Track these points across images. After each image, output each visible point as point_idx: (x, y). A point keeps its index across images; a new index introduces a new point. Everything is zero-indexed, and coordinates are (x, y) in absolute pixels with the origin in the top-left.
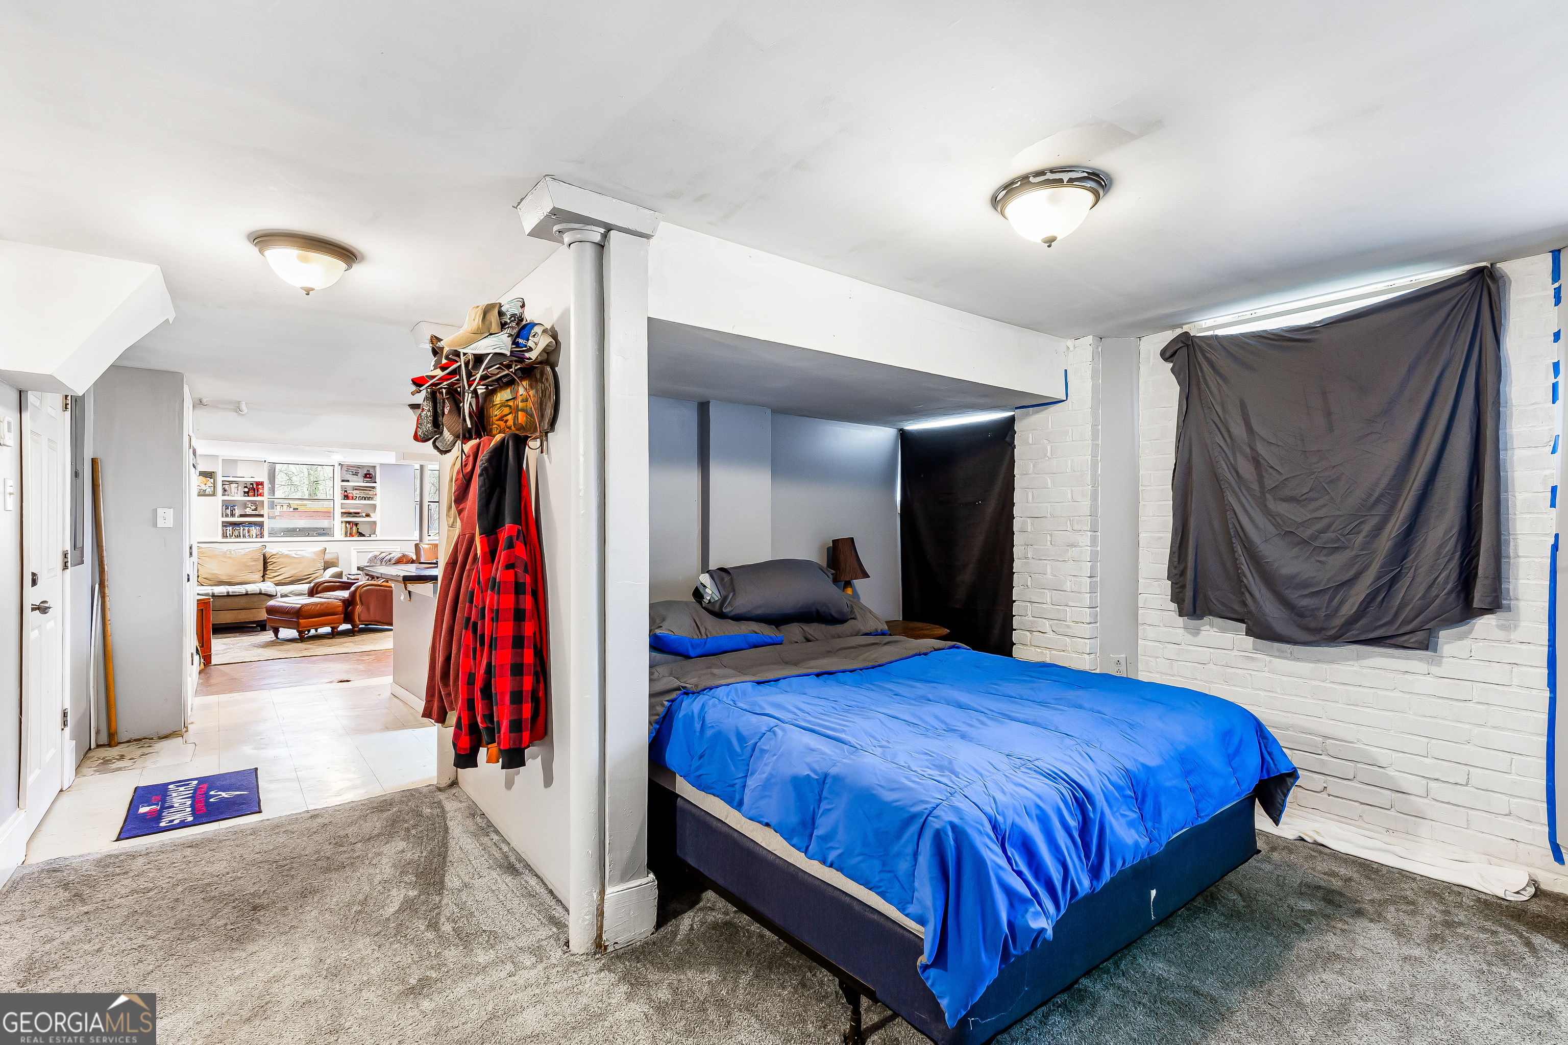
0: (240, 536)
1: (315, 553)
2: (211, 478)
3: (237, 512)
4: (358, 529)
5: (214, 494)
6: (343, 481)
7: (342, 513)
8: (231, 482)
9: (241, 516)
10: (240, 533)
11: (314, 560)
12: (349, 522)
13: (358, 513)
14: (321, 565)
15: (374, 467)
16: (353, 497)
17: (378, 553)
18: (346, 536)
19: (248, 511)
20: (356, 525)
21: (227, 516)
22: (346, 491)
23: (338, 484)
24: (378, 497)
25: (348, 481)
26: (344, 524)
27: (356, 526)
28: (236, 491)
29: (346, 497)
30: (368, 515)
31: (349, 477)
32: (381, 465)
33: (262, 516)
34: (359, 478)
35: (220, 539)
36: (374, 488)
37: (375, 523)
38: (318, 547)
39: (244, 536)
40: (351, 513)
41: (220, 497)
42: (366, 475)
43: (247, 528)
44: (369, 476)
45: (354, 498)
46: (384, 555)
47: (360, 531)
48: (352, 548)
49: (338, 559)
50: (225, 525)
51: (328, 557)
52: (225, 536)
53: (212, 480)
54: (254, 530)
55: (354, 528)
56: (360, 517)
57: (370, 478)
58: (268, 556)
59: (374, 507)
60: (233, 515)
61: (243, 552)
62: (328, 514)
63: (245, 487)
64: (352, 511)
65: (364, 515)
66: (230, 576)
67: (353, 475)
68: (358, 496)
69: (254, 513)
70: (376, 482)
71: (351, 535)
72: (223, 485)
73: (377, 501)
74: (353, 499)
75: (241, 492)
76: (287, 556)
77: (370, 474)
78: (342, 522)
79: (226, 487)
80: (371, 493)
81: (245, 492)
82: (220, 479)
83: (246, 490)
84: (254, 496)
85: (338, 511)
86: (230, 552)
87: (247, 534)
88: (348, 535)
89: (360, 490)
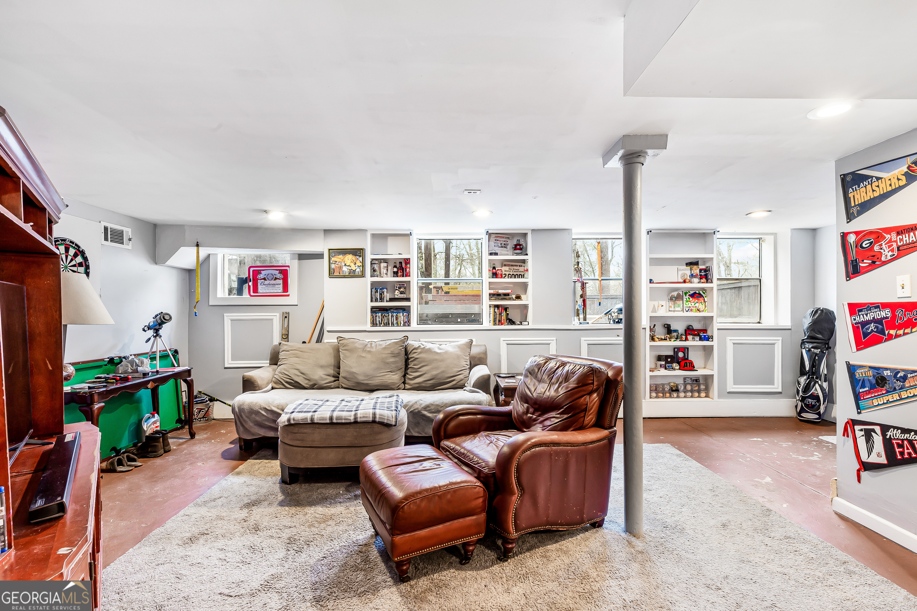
0: (389, 324)
1: (459, 347)
2: (360, 256)
3: (387, 295)
4: (508, 314)
5: (363, 275)
6: (491, 254)
7: (490, 294)
8: (380, 261)
9: (391, 300)
10: (388, 319)
11: (458, 357)
12: (497, 306)
13: (507, 295)
14: (465, 363)
15: (525, 235)
16: (501, 275)
17: (541, 360)
18: (495, 324)
19: (397, 294)
20: (506, 309)
21: (376, 300)
22: (494, 268)
23: (486, 258)
24: (530, 273)
25: (496, 254)
26: (492, 309)
27: (506, 311)
28: (385, 271)
29: (495, 275)
30: (518, 298)
31: (497, 250)
32: (533, 230)
33: (408, 299)
34: (508, 251)
35: (368, 327)
36: (524, 261)
37: (526, 307)
38: (463, 340)
39: (393, 324)
40: (499, 295)
41: (369, 279)
42: (516, 245)
43: (395, 314)
44: (519, 248)
45: (503, 276)
46: (552, 364)
47: (510, 317)
48: (502, 339)
49: (485, 353)
50: (374, 310)
51: (475, 351)
52: (374, 324)
53: (361, 259)
54: (402, 317)
55: (504, 314)
56: (510, 299)
57: (521, 249)
58: (410, 349)
59: (525, 286)
60: (382, 300)
61: (384, 344)
62: (477, 298)
63: (395, 267)
64: (501, 291)
65: (514, 296)
66: (368, 376)
67: (502, 247)
68: (507, 273)
69: (402, 296)
70: (527, 254)
71: (500, 323)
72: (371, 264)
73: (529, 279)
74: (501, 277)
75: (390, 273)
76: (429, 351)
77: (520, 245)
78: (490, 307)
79: (376, 267)
80: (521, 269)
81: (394, 272)
82: (369, 257)
83: (395, 270)
84: (403, 276)
85: (486, 292)
86: (371, 344)
87: (395, 322)
88: (497, 323)
89: (509, 265)
